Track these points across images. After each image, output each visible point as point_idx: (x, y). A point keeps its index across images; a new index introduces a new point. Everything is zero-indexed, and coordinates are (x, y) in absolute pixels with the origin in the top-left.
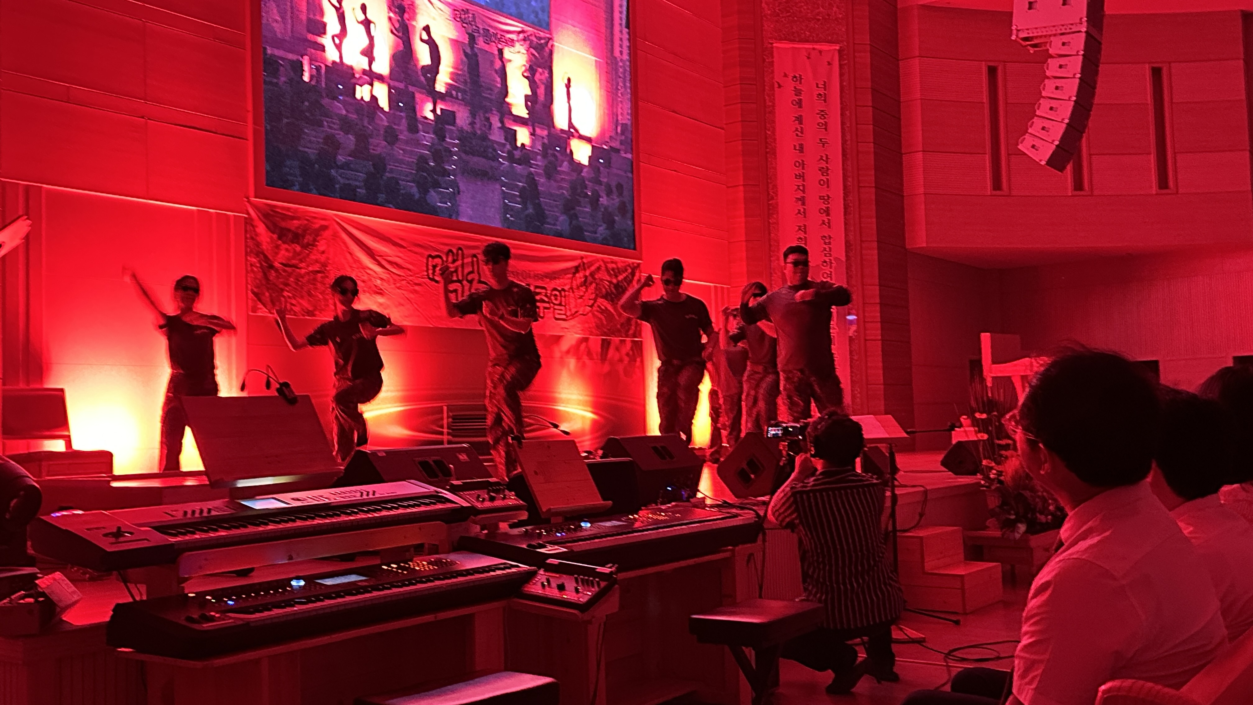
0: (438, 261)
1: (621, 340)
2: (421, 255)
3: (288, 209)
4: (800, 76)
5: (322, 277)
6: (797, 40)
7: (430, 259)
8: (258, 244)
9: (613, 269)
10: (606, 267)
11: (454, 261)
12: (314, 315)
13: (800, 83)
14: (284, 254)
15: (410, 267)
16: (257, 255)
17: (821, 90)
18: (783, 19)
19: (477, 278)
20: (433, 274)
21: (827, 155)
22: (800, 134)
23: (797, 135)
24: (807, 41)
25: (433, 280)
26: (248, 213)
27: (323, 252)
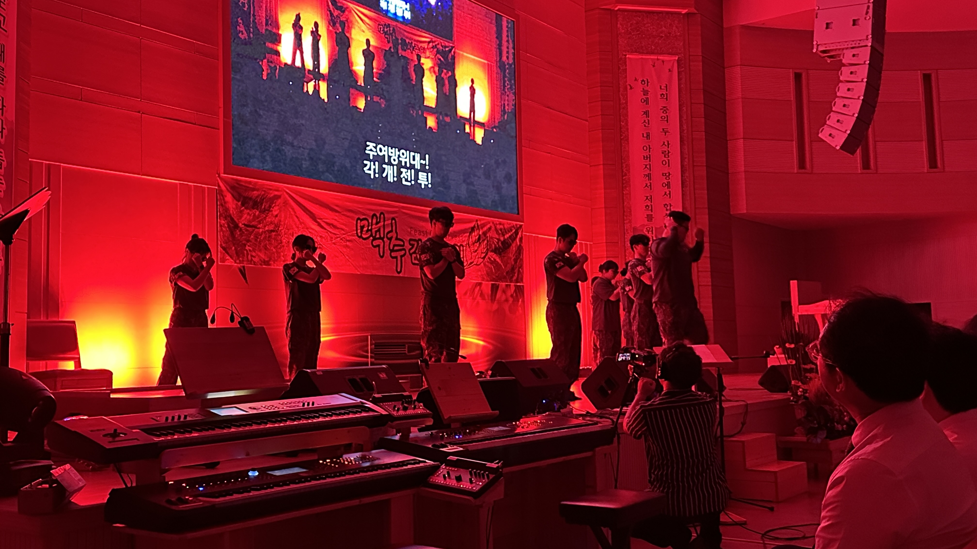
0: (365, 222)
1: (507, 285)
2: (352, 218)
3: (250, 183)
4: (647, 80)
5: (275, 235)
6: (645, 52)
7: (359, 221)
8: (227, 210)
9: (501, 230)
10: (495, 227)
11: (377, 223)
12: (270, 265)
13: (648, 85)
14: (246, 217)
15: (344, 227)
16: (226, 218)
17: (664, 91)
18: (634, 37)
19: (395, 236)
20: (361, 232)
21: (668, 142)
22: (647, 125)
23: (645, 126)
24: (652, 53)
25: (361, 237)
26: (219, 186)
27: (276, 216)
